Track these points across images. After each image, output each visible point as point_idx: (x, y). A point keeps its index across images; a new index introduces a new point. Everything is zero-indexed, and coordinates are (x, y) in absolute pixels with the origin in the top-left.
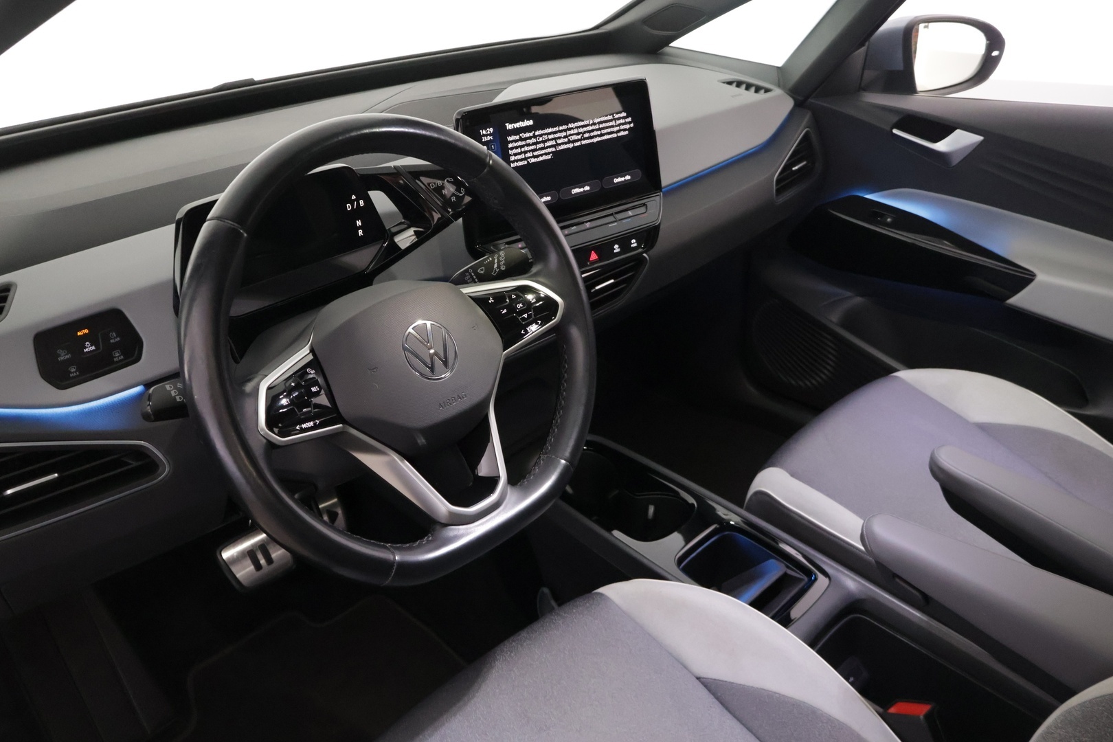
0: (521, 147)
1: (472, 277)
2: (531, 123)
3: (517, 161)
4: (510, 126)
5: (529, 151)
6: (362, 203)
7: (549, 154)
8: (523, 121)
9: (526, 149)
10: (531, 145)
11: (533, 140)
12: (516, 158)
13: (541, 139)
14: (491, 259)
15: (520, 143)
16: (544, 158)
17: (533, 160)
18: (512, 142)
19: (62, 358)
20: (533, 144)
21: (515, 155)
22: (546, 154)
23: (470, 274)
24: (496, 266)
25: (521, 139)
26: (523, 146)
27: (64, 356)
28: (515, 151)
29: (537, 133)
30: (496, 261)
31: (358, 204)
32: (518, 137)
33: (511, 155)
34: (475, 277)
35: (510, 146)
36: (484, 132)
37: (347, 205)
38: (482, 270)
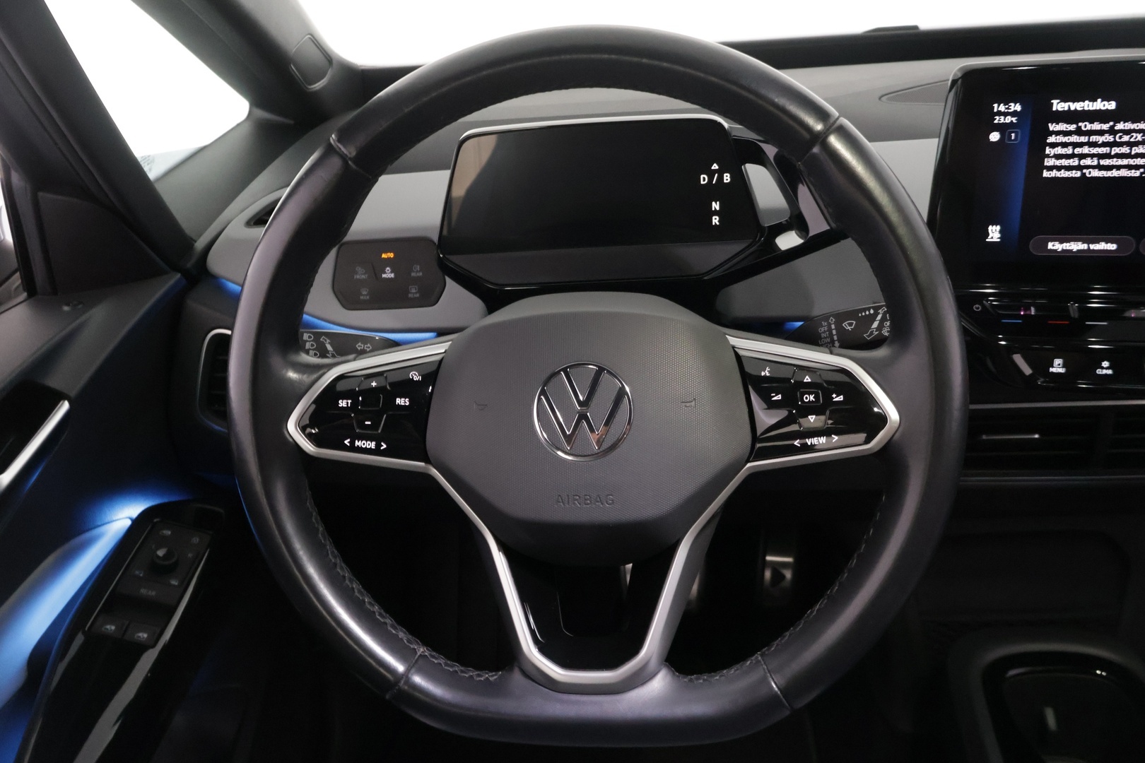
0: (1075, 145)
1: (831, 335)
2: (1112, 105)
3: (1059, 168)
4: (1058, 106)
5: (1092, 156)
6: (727, 178)
7: (1137, 167)
8: (1094, 100)
9: (1086, 150)
10: (1100, 146)
11: (1108, 138)
12: (1058, 163)
13: (1126, 138)
14: (872, 311)
15: (1075, 139)
16: (1124, 173)
17: (1096, 173)
18: (1058, 133)
19: (358, 277)
20: (1104, 144)
21: (1058, 157)
22: (1129, 167)
23: (829, 325)
24: (875, 325)
25: (1079, 132)
26: (1081, 145)
27: (361, 275)
28: (1059, 150)
29: (1120, 126)
30: (879, 317)
31: (721, 178)
32: (1072, 127)
33: (1048, 156)
34: (834, 332)
35: (1052, 139)
36: (1002, 108)
37: (702, 176)
38: (850, 324)
